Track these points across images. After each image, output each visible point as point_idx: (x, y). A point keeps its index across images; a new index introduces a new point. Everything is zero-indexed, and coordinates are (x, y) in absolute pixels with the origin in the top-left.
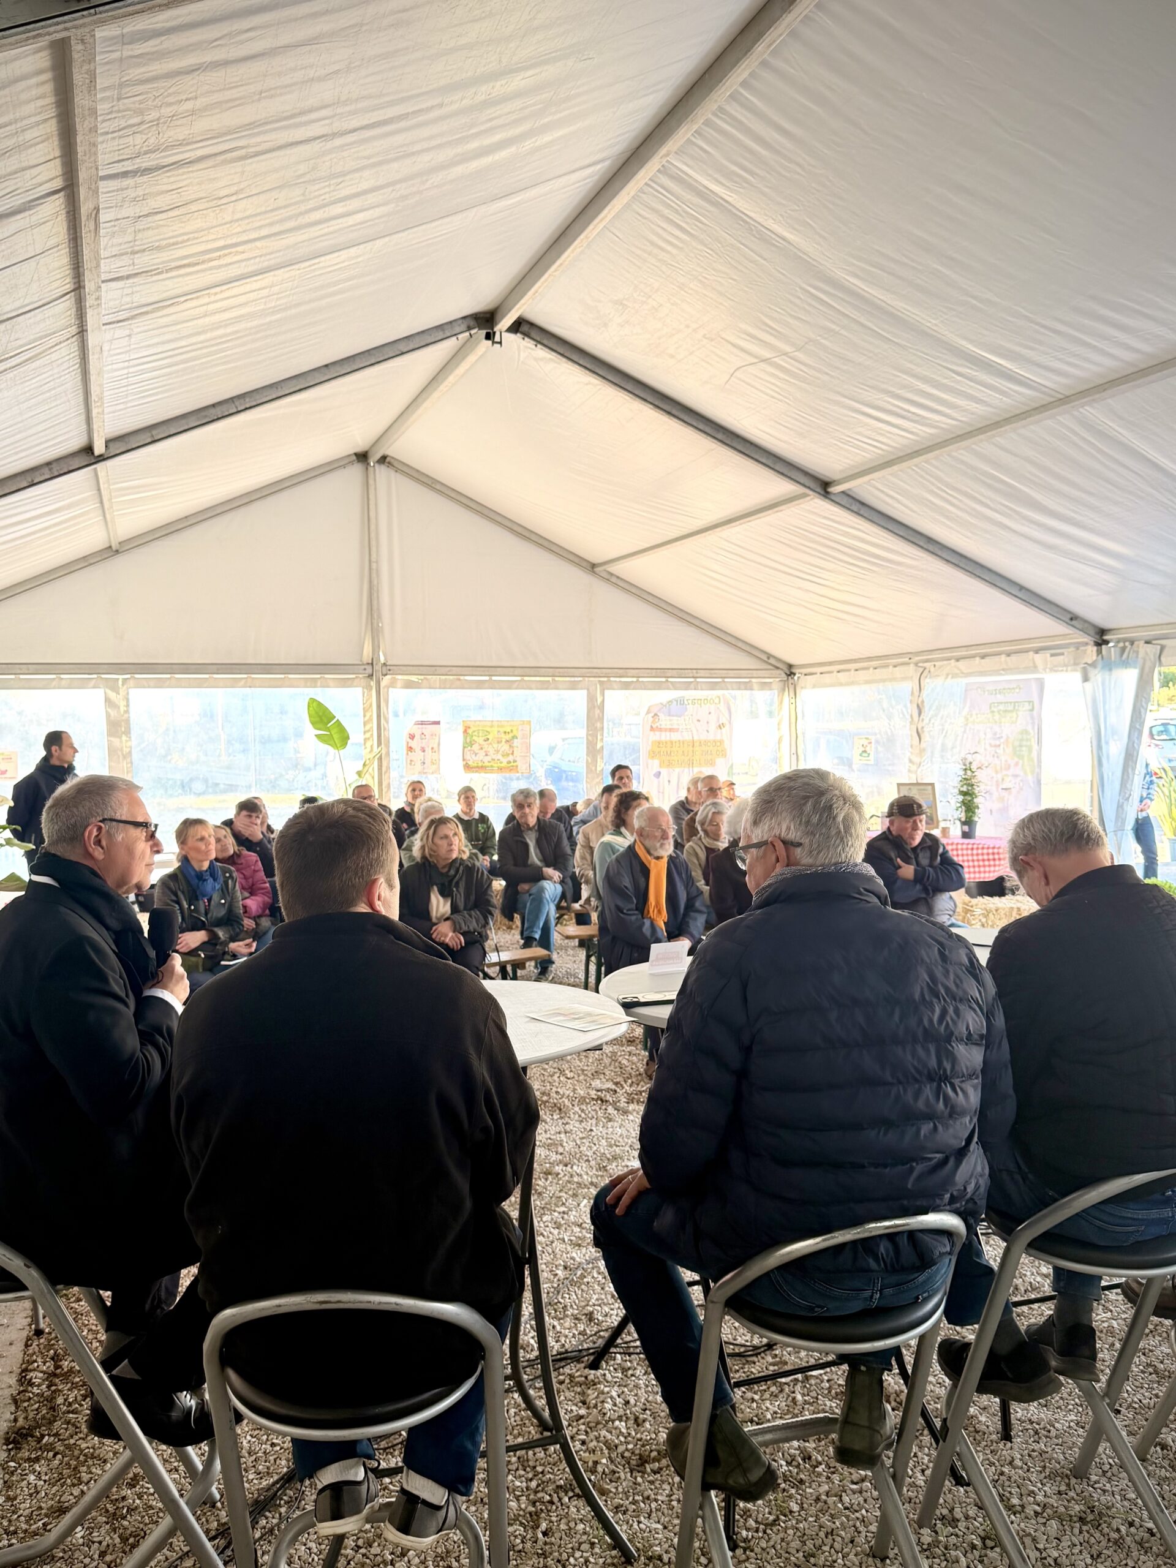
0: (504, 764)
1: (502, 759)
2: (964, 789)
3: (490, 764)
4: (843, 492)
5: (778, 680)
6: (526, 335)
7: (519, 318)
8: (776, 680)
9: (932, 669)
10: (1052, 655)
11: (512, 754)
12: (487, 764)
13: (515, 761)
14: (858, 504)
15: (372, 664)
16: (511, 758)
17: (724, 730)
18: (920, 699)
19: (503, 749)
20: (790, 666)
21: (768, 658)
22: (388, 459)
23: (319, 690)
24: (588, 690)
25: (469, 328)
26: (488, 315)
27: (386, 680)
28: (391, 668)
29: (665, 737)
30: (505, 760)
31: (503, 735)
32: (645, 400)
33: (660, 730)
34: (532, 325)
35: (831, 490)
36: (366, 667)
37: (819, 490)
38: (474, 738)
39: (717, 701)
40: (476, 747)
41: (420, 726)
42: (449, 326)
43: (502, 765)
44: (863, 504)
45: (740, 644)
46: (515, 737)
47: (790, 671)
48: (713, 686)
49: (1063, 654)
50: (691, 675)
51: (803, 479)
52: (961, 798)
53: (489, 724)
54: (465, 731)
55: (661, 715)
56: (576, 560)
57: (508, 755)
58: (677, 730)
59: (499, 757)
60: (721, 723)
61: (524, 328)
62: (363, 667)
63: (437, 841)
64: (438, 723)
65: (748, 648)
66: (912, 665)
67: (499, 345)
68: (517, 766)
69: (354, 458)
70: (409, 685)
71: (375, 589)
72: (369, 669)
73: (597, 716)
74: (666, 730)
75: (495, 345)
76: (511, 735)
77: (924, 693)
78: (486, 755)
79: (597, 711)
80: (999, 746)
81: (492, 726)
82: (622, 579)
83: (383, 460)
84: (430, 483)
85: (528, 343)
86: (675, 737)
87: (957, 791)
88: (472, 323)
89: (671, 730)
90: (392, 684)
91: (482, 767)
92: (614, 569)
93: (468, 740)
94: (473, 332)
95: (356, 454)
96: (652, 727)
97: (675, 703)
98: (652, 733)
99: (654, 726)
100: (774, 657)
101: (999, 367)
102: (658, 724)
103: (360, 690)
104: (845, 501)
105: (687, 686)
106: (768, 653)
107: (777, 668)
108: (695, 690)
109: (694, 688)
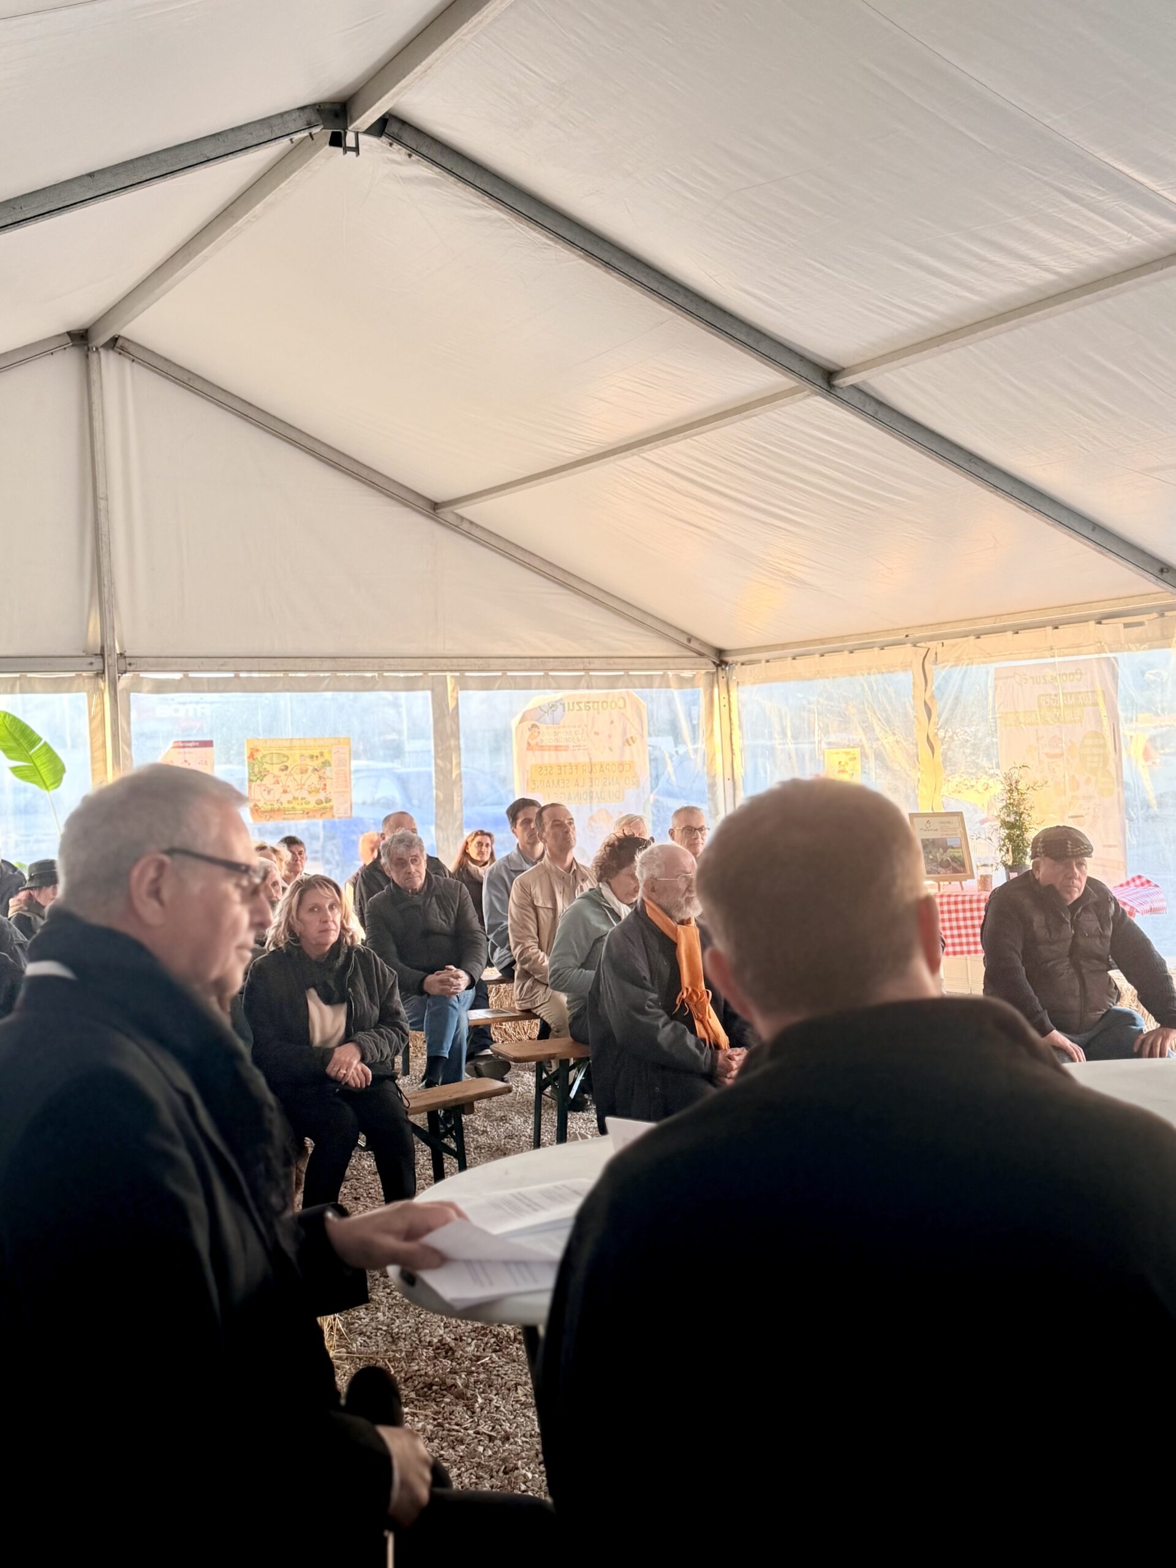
0: (312, 805)
1: (309, 798)
2: (1011, 819)
3: (290, 806)
4: (853, 386)
5: (703, 672)
6: (396, 139)
7: (387, 113)
8: (701, 671)
9: (940, 649)
10: (1126, 626)
11: (324, 789)
12: (286, 805)
13: (328, 800)
14: (873, 403)
15: (102, 655)
16: (322, 796)
17: (634, 746)
18: (928, 694)
19: (309, 782)
20: (720, 652)
21: (689, 640)
22: (120, 342)
23: (18, 697)
24: (433, 690)
25: (310, 125)
26: (338, 107)
27: (124, 681)
28: (132, 661)
29: (549, 758)
30: (312, 799)
31: (308, 762)
32: (572, 243)
33: (542, 748)
34: (404, 123)
35: (840, 382)
36: (93, 660)
37: (820, 382)
38: (266, 766)
39: (621, 704)
40: (268, 781)
41: (181, 750)
42: (280, 121)
43: (309, 806)
44: (880, 403)
45: (649, 621)
46: (326, 764)
47: (720, 658)
48: (612, 683)
49: (1141, 624)
50: (581, 666)
51: (796, 366)
52: (1004, 832)
53: (287, 744)
54: (251, 756)
55: (543, 727)
56: (410, 497)
57: (317, 791)
58: (566, 748)
59: (305, 794)
60: (628, 736)
61: (393, 128)
62: (89, 660)
63: (306, 916)
64: (208, 744)
65: (659, 626)
66: (909, 645)
67: (354, 154)
68: (332, 808)
69: (68, 339)
70: (160, 687)
71: (105, 539)
72: (98, 664)
73: (449, 730)
74: (549, 748)
75: (349, 153)
76: (321, 760)
77: (933, 687)
78: (285, 792)
79: (448, 722)
80: (1062, 755)
81: (290, 748)
82: (477, 526)
83: (114, 343)
84: (185, 379)
85: (398, 153)
86: (564, 757)
87: (998, 823)
88: (314, 117)
89: (557, 748)
90: (136, 687)
91: (279, 810)
92: (466, 510)
93: (256, 770)
94: (315, 130)
95: (69, 333)
96: (529, 744)
97: (561, 707)
98: (530, 753)
99: (533, 743)
100: (697, 639)
101: (1138, 187)
102: (538, 740)
103: (85, 694)
104: (856, 399)
105: (576, 683)
106: (688, 634)
107: (701, 655)
108: (588, 688)
109: (585, 685)
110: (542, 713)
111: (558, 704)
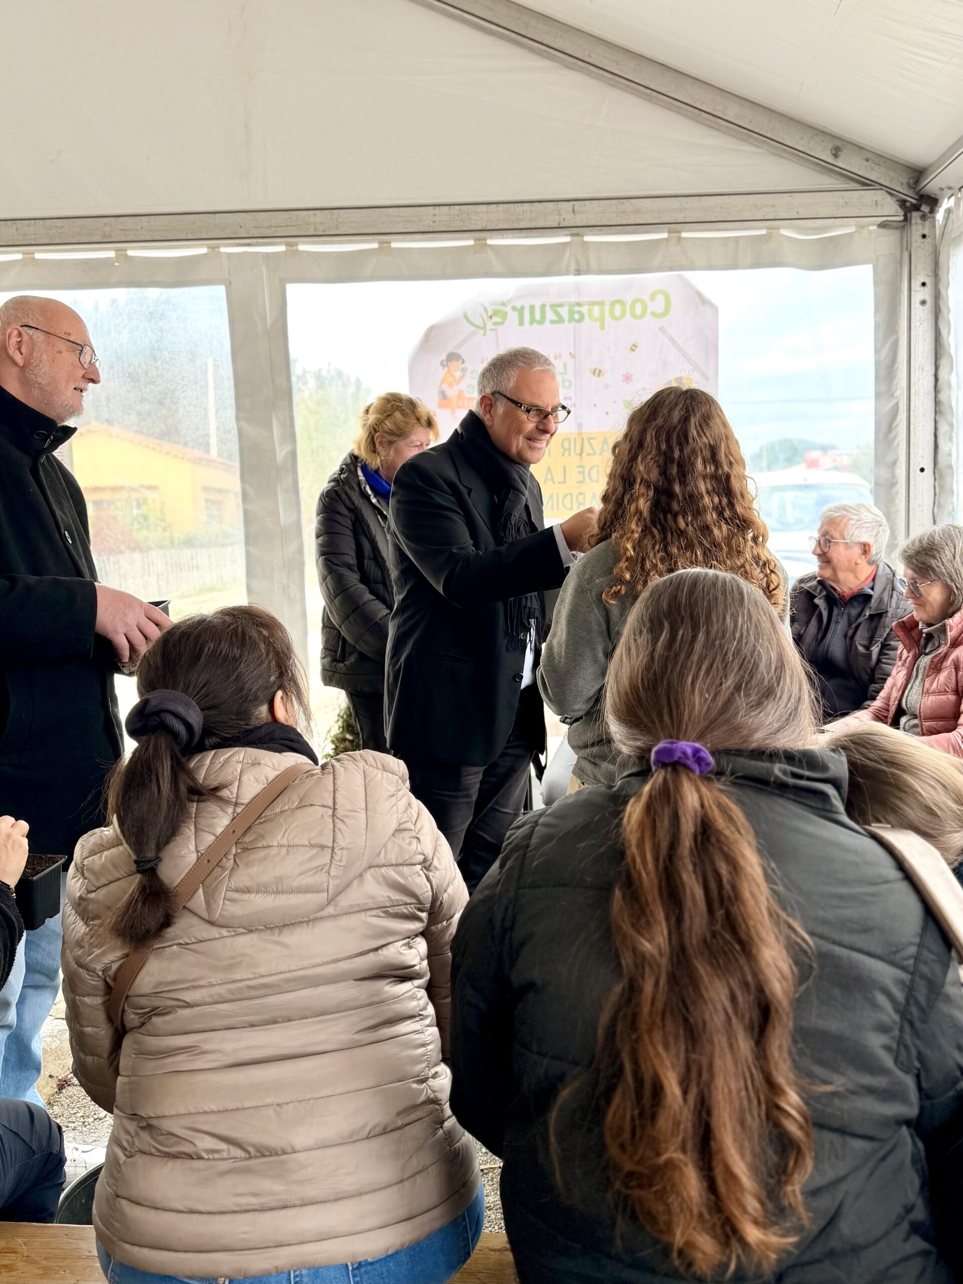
5: (873, 224)
8: (865, 224)
20: (913, 173)
21: (834, 150)
47: (916, 190)
50: (564, 222)
100: (858, 148)
106: (833, 137)
107: (866, 184)
108: (578, 272)
109: (573, 267)
110: (473, 328)
111: (508, 309)
